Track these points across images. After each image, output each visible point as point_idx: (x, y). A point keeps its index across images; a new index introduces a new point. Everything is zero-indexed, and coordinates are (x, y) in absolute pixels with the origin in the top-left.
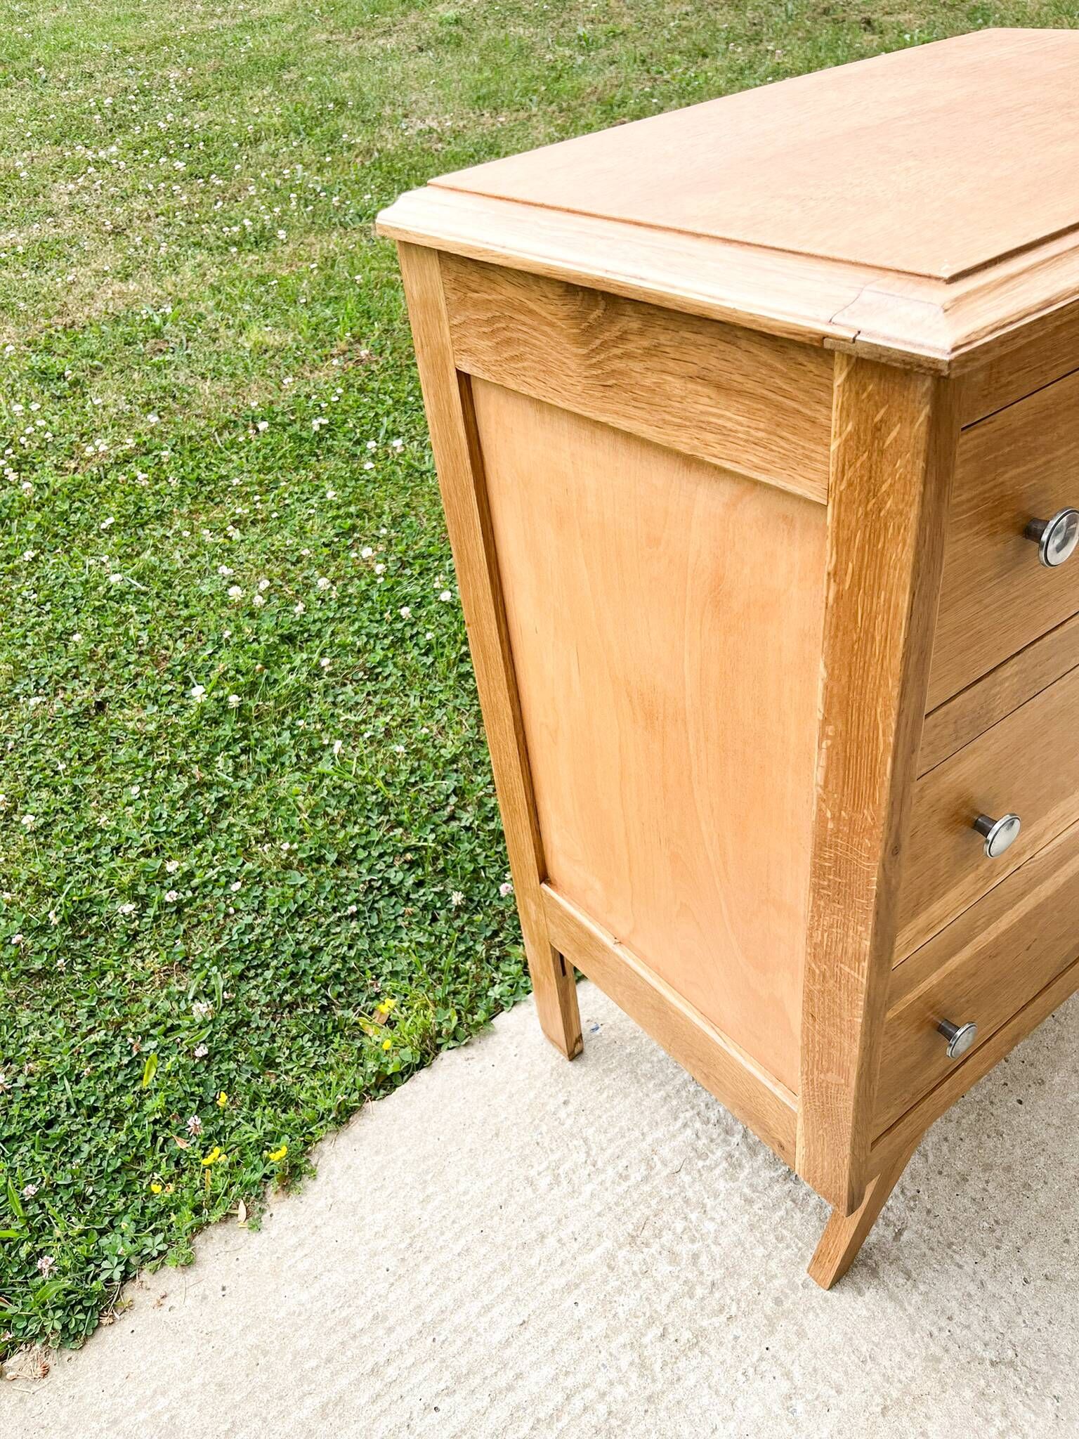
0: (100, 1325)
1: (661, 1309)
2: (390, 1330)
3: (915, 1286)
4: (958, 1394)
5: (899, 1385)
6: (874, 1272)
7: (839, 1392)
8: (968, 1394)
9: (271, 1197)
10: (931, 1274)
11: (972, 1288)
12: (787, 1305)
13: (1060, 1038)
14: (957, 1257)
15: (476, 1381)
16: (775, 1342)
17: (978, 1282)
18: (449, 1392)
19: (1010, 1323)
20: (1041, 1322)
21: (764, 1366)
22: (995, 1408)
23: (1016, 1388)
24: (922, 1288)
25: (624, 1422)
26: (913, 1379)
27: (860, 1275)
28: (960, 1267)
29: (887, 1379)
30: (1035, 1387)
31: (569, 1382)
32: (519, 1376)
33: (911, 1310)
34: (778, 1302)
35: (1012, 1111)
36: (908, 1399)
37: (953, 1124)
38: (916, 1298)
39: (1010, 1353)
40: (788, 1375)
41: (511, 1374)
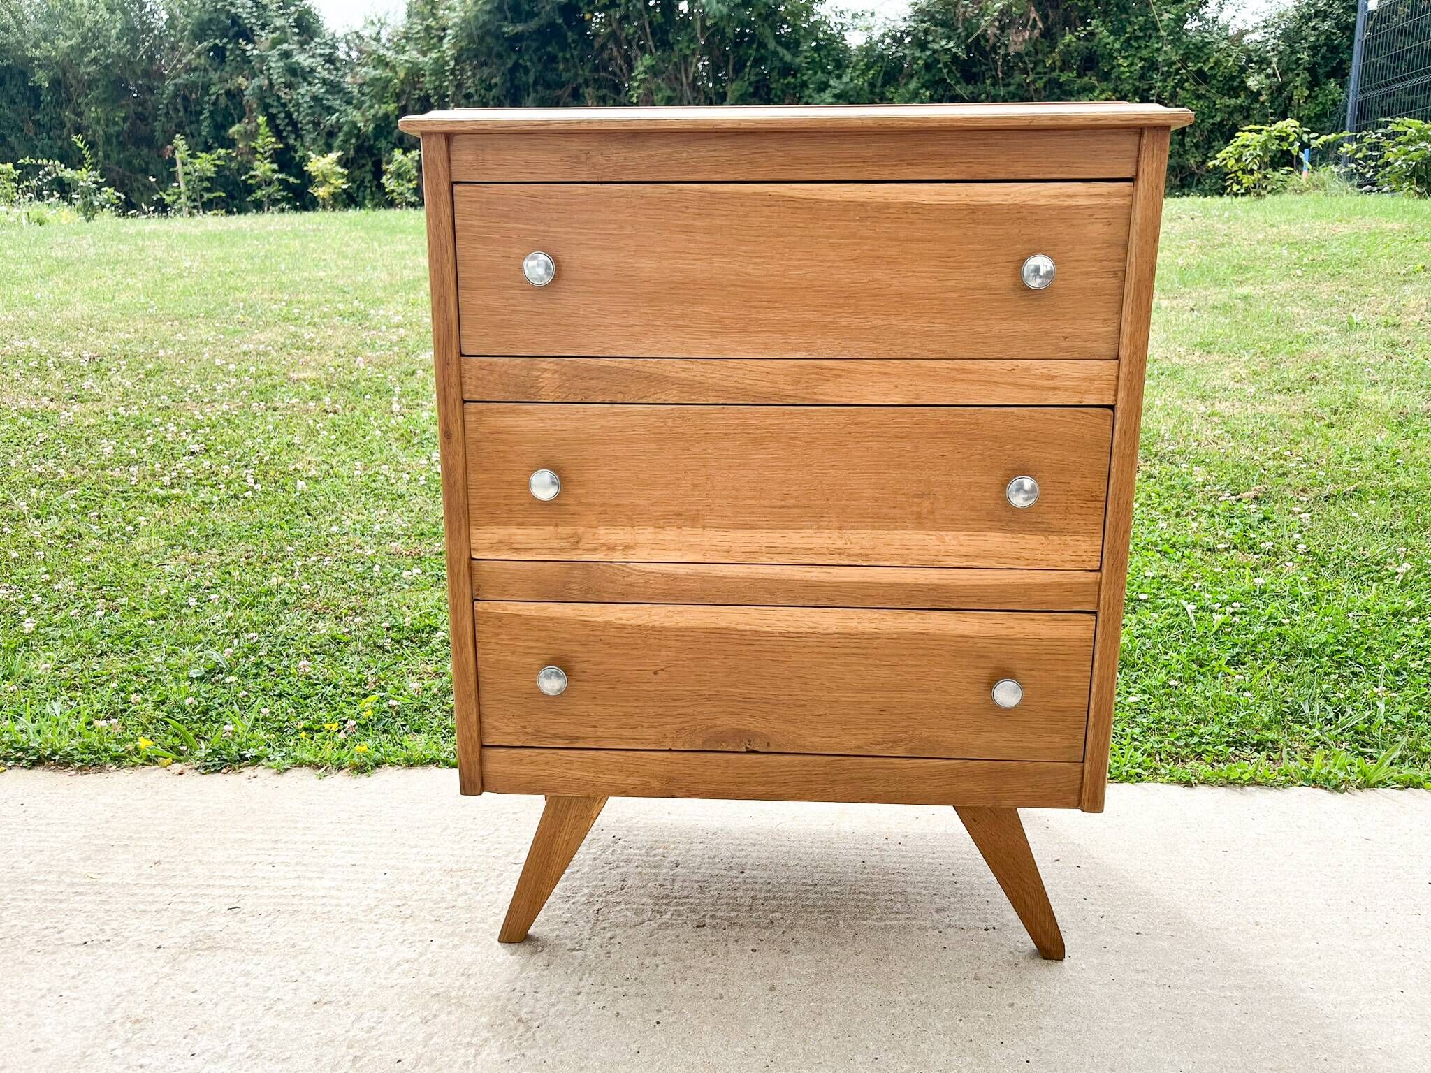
0: (219, 771)
1: (416, 897)
2: (305, 834)
3: (543, 970)
4: (479, 1017)
5: (461, 993)
6: (532, 954)
7: (430, 975)
8: (484, 1020)
9: (342, 772)
10: (561, 972)
11: (569, 990)
12: (471, 935)
13: (840, 945)
14: (587, 975)
15: (304, 868)
16: (438, 941)
17: (577, 991)
18: (288, 864)
19: (561, 1014)
20: (577, 1026)
21: (418, 944)
22: (485, 1034)
23: (512, 1037)
24: (545, 973)
25: (328, 919)
26: (471, 996)
27: (524, 949)
28: (581, 980)
29: (461, 987)
30: (521, 1044)
31: (333, 893)
32: (320, 878)
33: (524, 975)
34: (469, 931)
35: (743, 951)
36: (455, 1001)
37: (694, 934)
38: (535, 974)
39: (537, 1024)
40: (421, 955)
41: (320, 875)
